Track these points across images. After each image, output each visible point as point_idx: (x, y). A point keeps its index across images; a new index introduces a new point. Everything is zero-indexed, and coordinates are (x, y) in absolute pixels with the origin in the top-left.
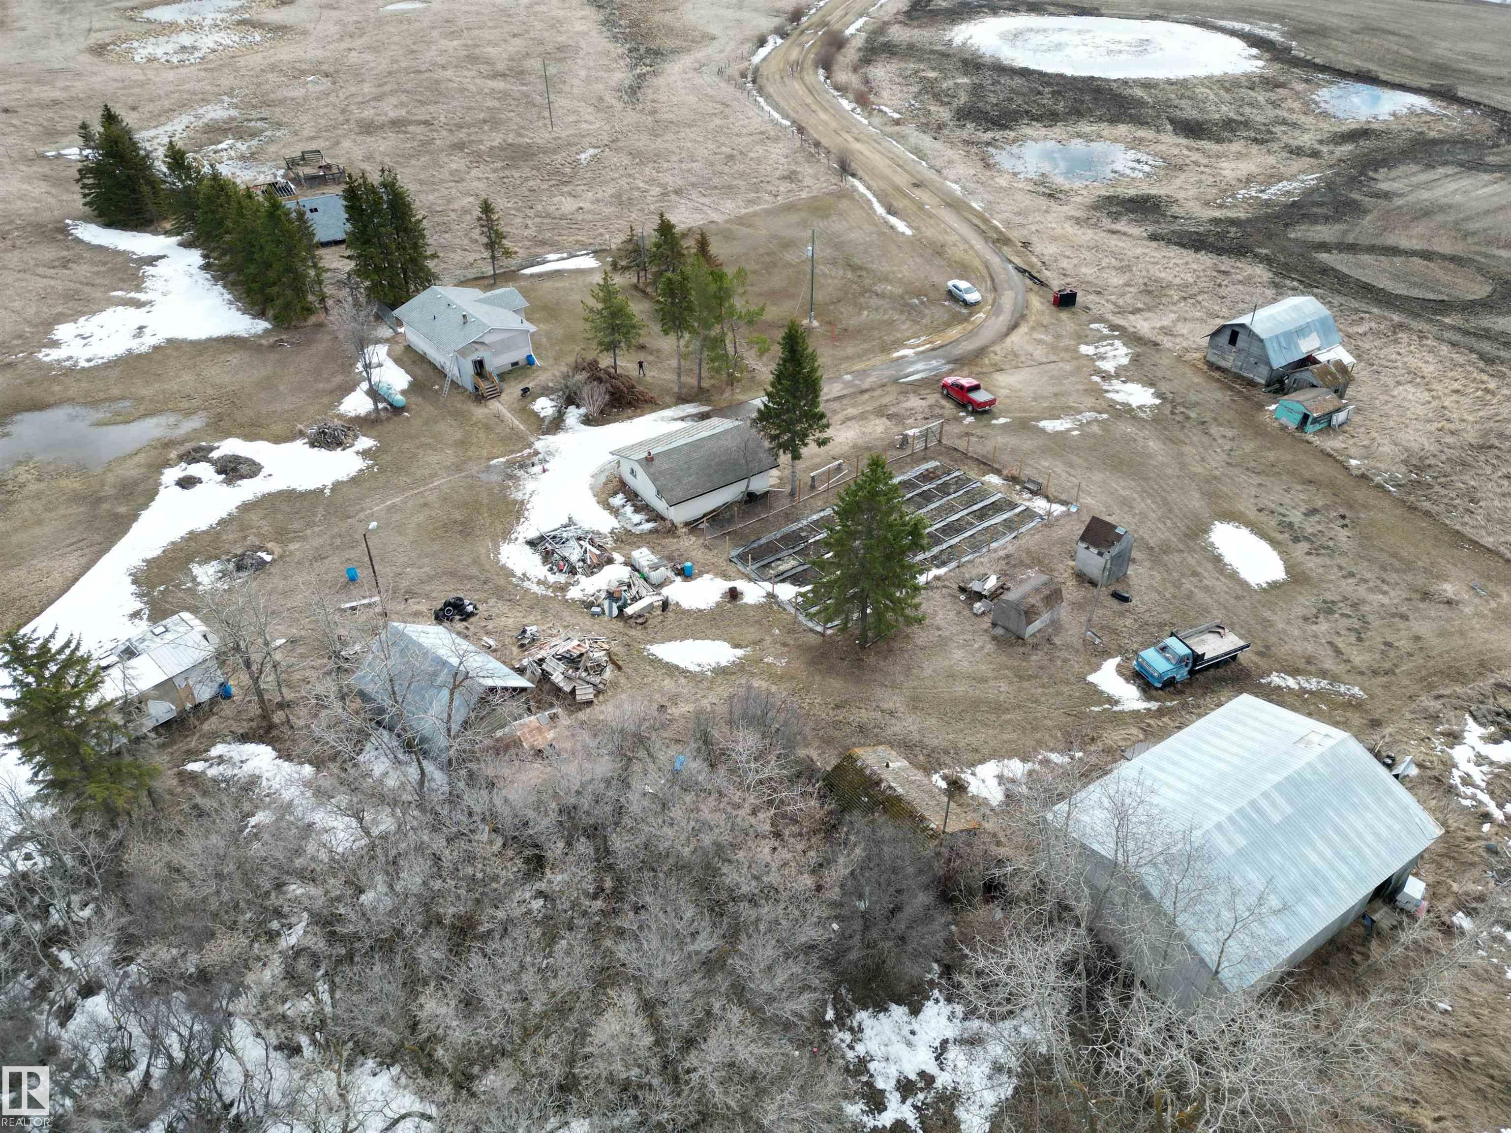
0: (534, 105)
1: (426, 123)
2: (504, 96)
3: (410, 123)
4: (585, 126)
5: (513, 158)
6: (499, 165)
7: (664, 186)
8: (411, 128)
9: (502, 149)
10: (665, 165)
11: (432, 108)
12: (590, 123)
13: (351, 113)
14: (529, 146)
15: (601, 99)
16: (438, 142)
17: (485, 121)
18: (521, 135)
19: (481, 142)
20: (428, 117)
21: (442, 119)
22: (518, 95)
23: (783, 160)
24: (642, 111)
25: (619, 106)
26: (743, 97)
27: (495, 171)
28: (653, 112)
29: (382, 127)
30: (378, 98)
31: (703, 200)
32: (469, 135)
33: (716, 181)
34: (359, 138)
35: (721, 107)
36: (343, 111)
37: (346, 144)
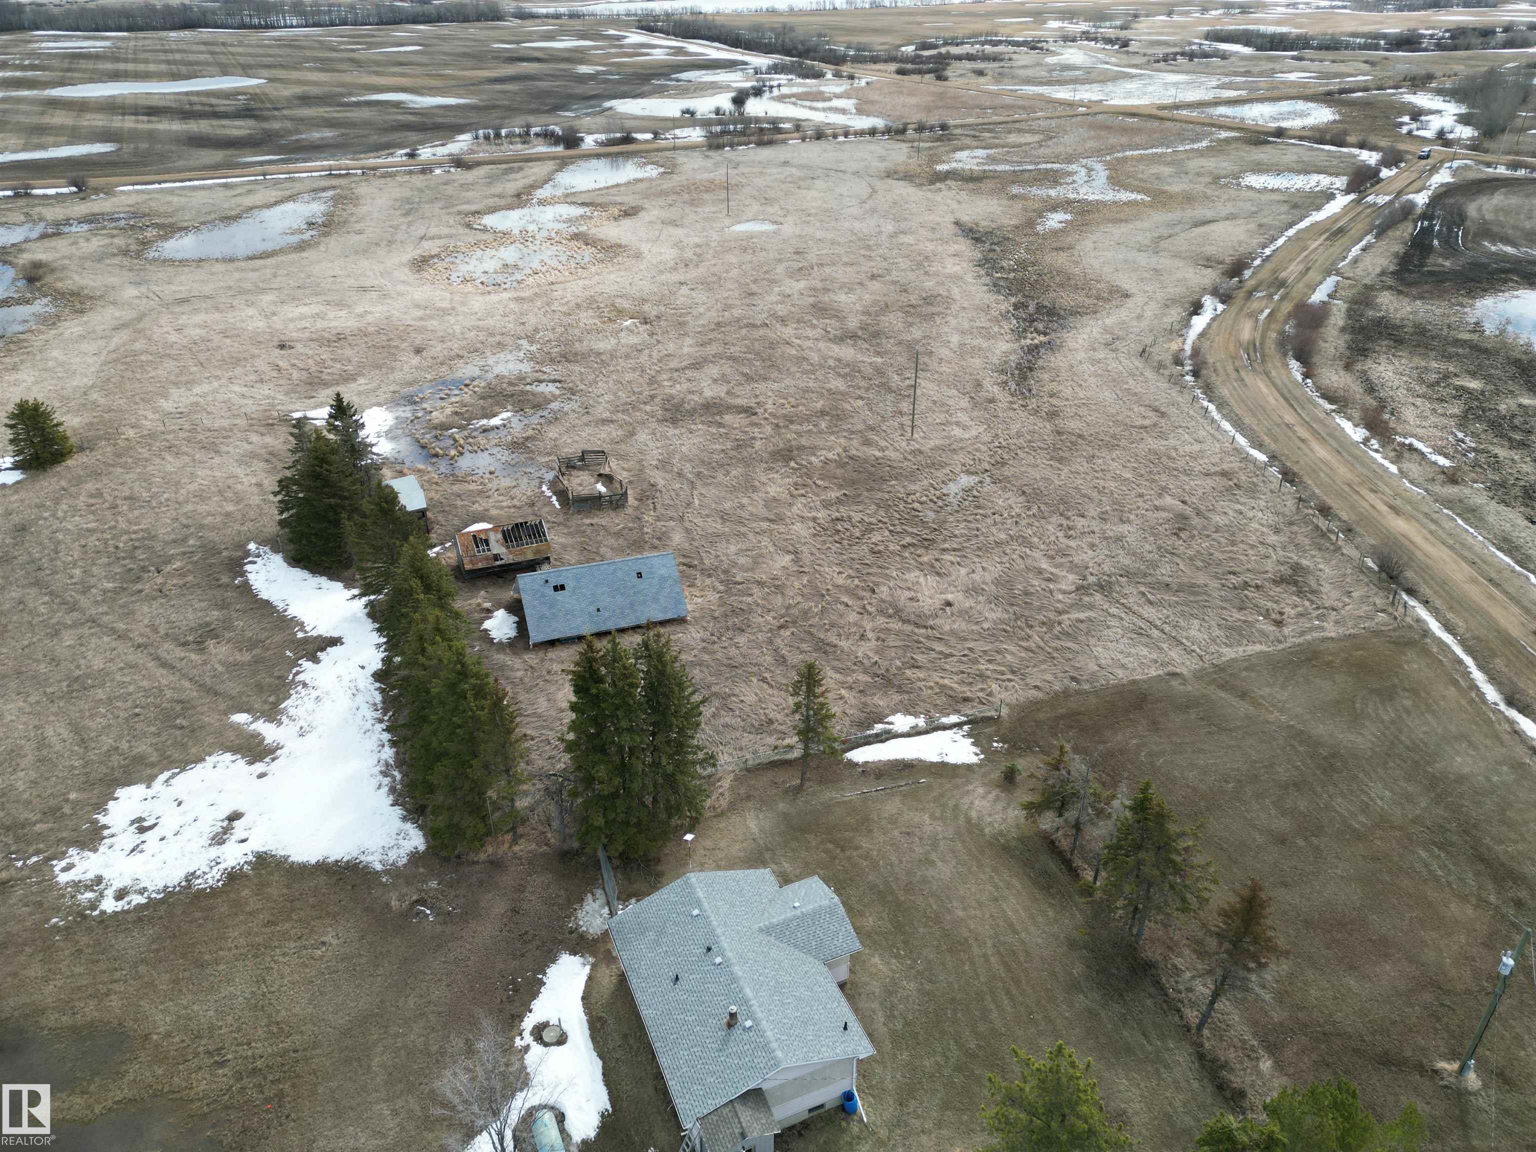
0: (890, 390)
1: (748, 411)
2: (850, 371)
3: (729, 409)
4: (957, 432)
5: (853, 482)
6: (833, 494)
7: (1081, 570)
8: (728, 418)
9: (841, 465)
10: (1080, 523)
11: (761, 387)
12: (965, 428)
13: (660, 386)
14: (878, 462)
15: (979, 385)
16: (758, 444)
17: (823, 413)
18: (867, 442)
19: (813, 450)
20: (752, 403)
21: (769, 406)
22: (869, 370)
23: (1272, 539)
24: (1036, 412)
25: (1003, 398)
26: (1183, 399)
27: (826, 505)
28: (1053, 415)
29: (692, 413)
30: (696, 365)
31: (1149, 612)
32: (799, 434)
33: (1165, 571)
34: (661, 428)
35: (1153, 417)
36: (652, 381)
37: (643, 436)
